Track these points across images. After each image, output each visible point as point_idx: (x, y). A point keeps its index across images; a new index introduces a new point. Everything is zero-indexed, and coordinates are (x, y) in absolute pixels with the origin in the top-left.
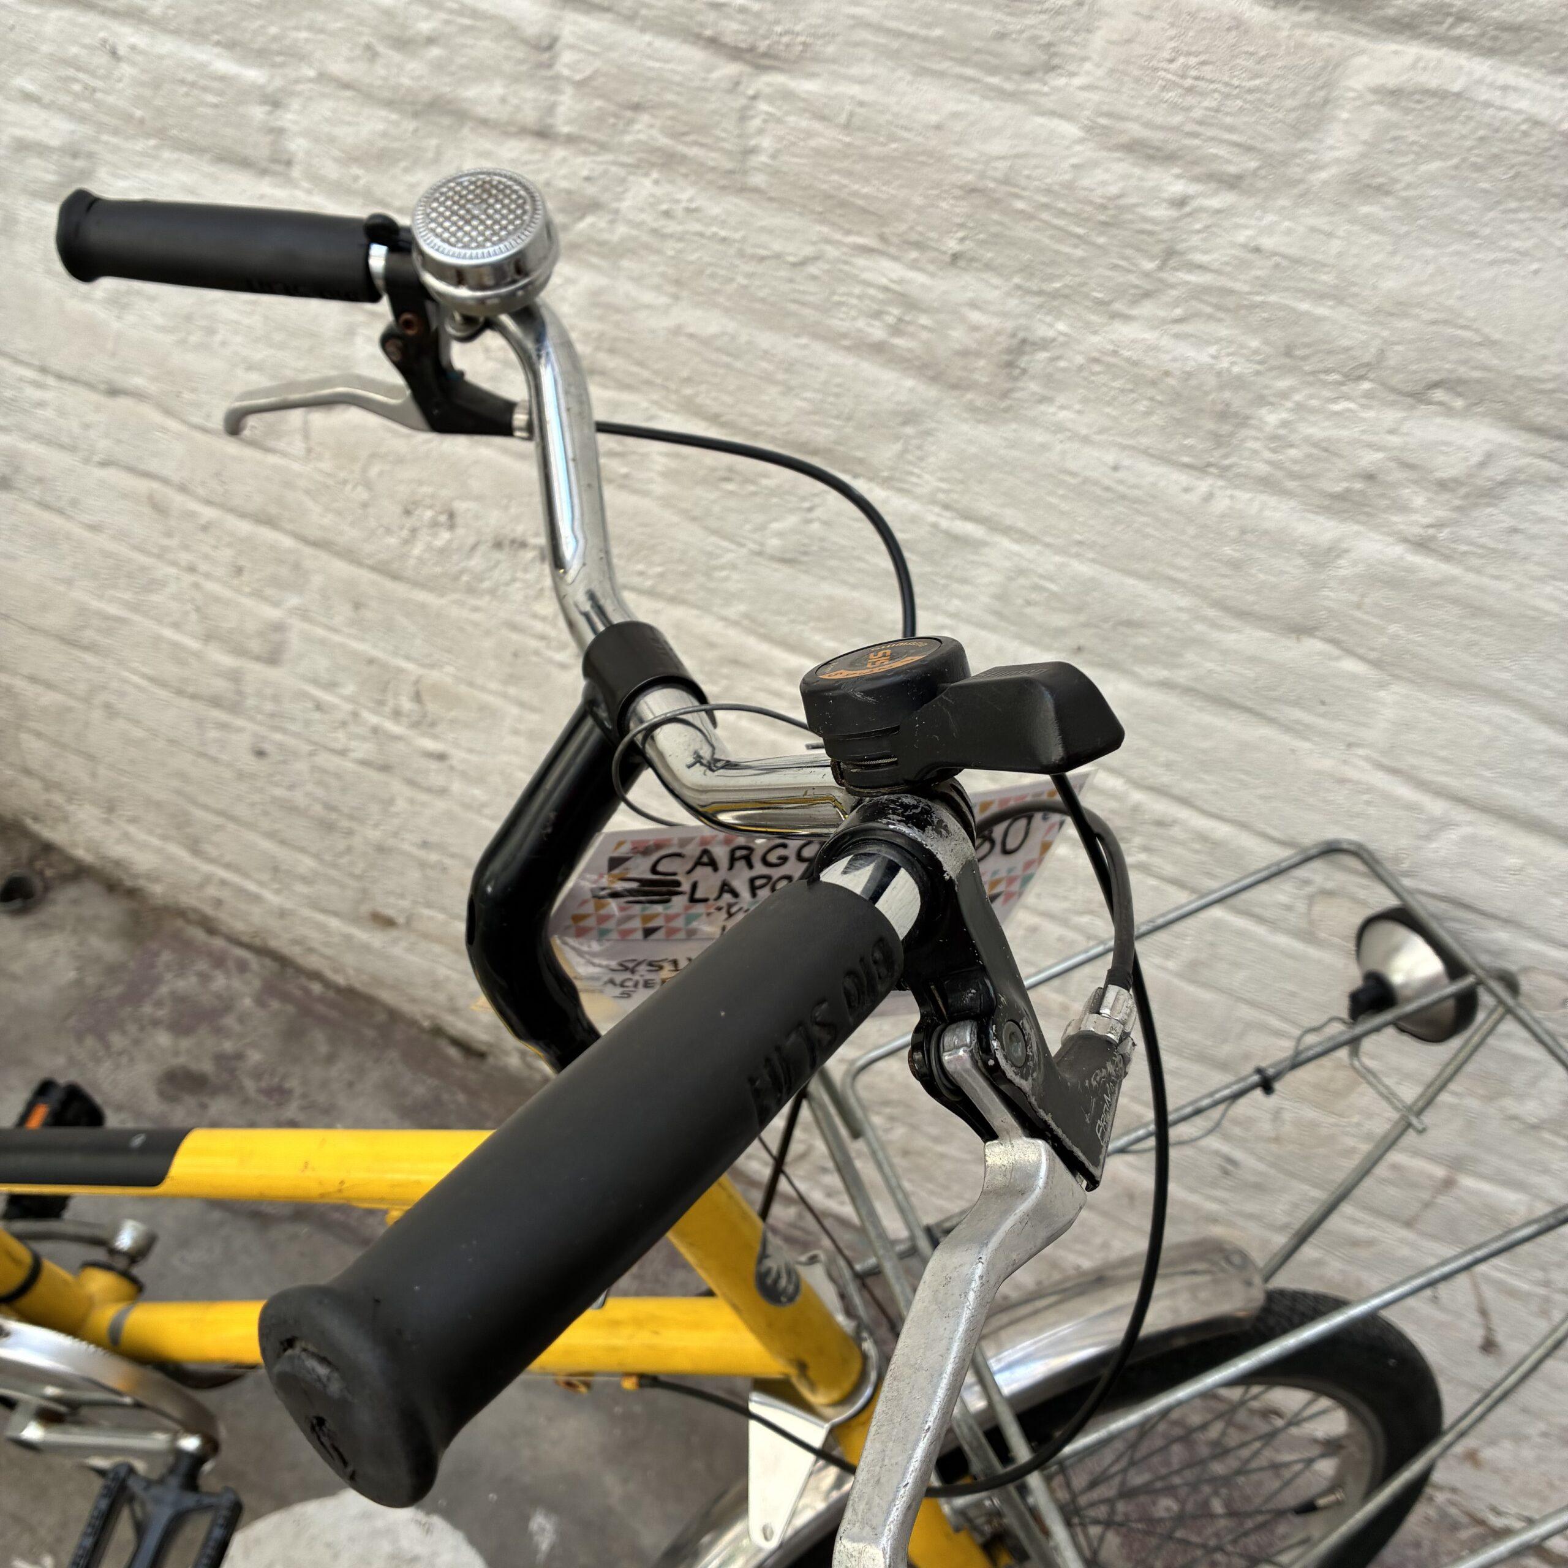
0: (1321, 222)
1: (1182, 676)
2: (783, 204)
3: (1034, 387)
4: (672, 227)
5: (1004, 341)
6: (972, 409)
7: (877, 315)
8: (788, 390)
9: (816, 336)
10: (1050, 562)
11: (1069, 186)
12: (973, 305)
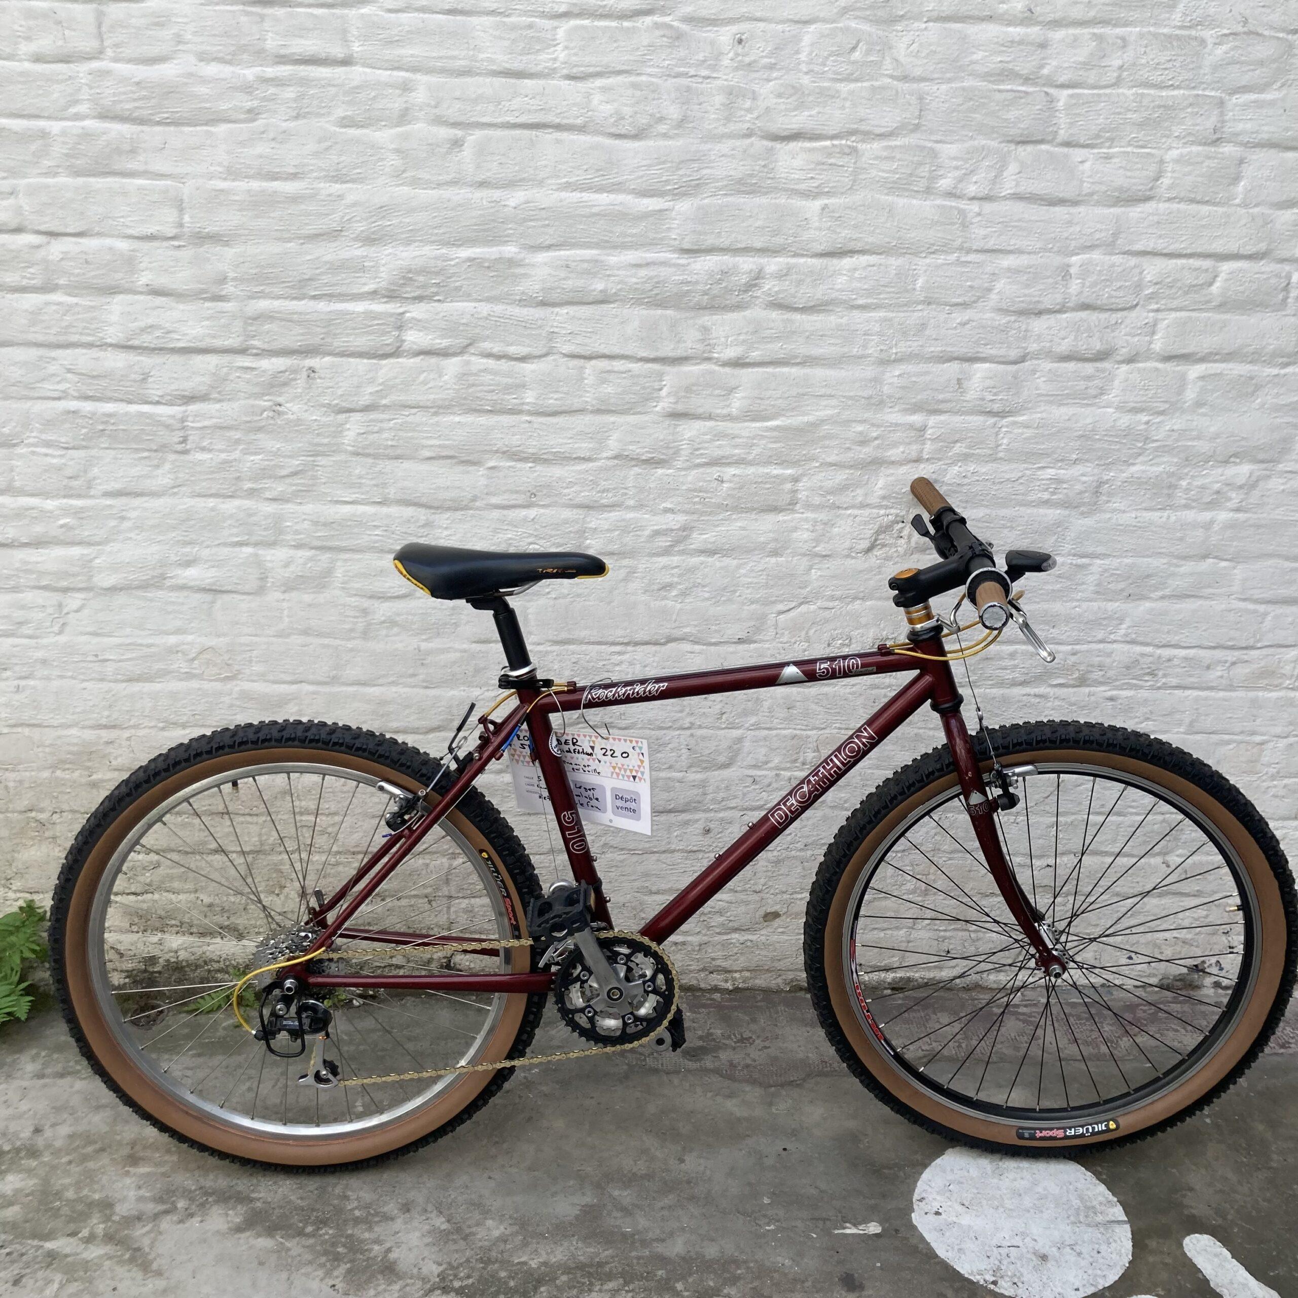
0: (1189, 418)
1: (1167, 592)
2: (1009, 461)
3: (1104, 498)
4: (966, 481)
5: (1095, 484)
6: (1082, 513)
7: (1046, 490)
8: (1012, 528)
9: (1021, 505)
10: (1115, 562)
11: (1113, 427)
12: (1083, 475)
